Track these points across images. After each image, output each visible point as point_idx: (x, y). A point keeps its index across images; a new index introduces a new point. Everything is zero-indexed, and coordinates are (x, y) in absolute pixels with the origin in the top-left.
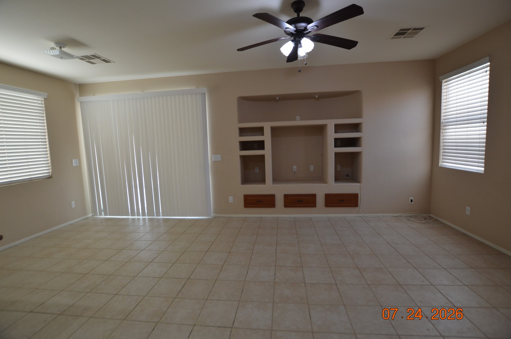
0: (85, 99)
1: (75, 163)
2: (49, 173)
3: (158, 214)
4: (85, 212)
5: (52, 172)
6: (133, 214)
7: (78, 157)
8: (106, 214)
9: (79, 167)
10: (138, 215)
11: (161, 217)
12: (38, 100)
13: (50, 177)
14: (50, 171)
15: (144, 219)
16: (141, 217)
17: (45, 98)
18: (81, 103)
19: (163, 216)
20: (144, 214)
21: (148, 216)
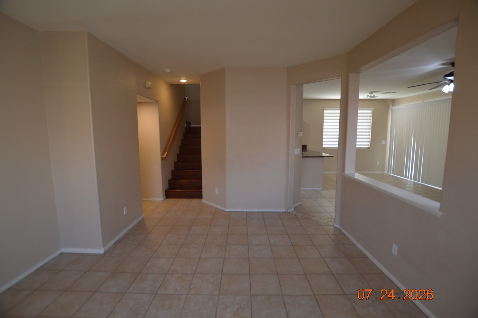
0: (394, 108)
1: (383, 142)
2: (369, 146)
3: (419, 181)
4: (383, 169)
5: (370, 146)
6: (406, 177)
7: (386, 139)
8: (393, 174)
9: (385, 145)
10: (408, 178)
11: (420, 183)
12: (370, 112)
13: (369, 148)
14: (370, 145)
15: (411, 181)
16: (409, 180)
17: (373, 111)
18: (392, 110)
19: (421, 182)
20: (411, 178)
21: (413, 180)
